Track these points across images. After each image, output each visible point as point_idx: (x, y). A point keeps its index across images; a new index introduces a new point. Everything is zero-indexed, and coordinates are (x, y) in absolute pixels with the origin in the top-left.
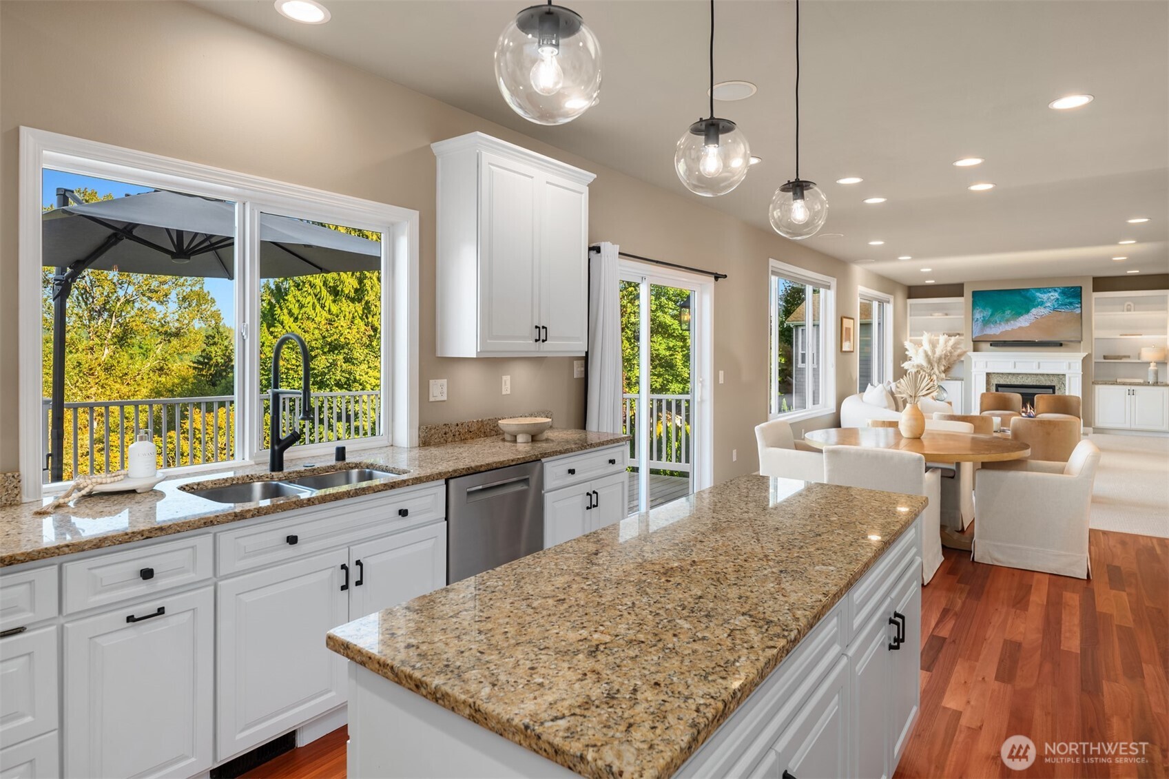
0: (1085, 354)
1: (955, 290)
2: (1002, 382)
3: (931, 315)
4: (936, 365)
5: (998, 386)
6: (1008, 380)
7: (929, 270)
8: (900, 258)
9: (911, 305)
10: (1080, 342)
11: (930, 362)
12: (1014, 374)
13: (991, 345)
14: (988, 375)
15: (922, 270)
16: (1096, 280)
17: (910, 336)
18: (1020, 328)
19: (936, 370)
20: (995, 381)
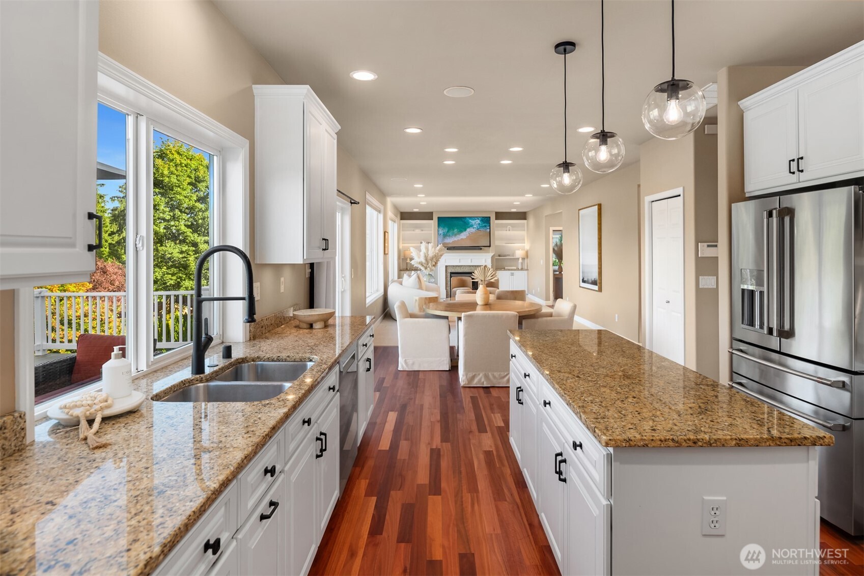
0: (492, 254)
1: (428, 216)
2: (453, 271)
3: (414, 231)
4: (430, 262)
5: (451, 273)
6: (456, 270)
7: (425, 203)
8: (419, 196)
9: (402, 224)
10: (490, 246)
11: (426, 260)
12: (459, 266)
13: (447, 249)
14: (446, 266)
15: (421, 203)
16: (497, 213)
17: (402, 244)
18: (462, 239)
19: (430, 264)
20: (450, 271)
